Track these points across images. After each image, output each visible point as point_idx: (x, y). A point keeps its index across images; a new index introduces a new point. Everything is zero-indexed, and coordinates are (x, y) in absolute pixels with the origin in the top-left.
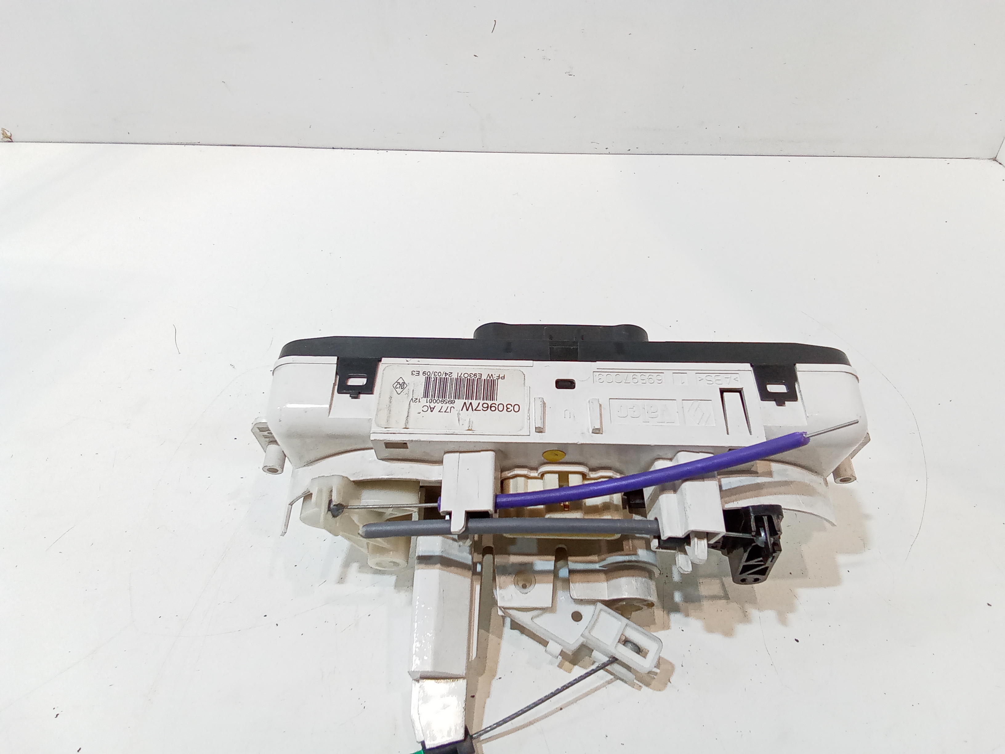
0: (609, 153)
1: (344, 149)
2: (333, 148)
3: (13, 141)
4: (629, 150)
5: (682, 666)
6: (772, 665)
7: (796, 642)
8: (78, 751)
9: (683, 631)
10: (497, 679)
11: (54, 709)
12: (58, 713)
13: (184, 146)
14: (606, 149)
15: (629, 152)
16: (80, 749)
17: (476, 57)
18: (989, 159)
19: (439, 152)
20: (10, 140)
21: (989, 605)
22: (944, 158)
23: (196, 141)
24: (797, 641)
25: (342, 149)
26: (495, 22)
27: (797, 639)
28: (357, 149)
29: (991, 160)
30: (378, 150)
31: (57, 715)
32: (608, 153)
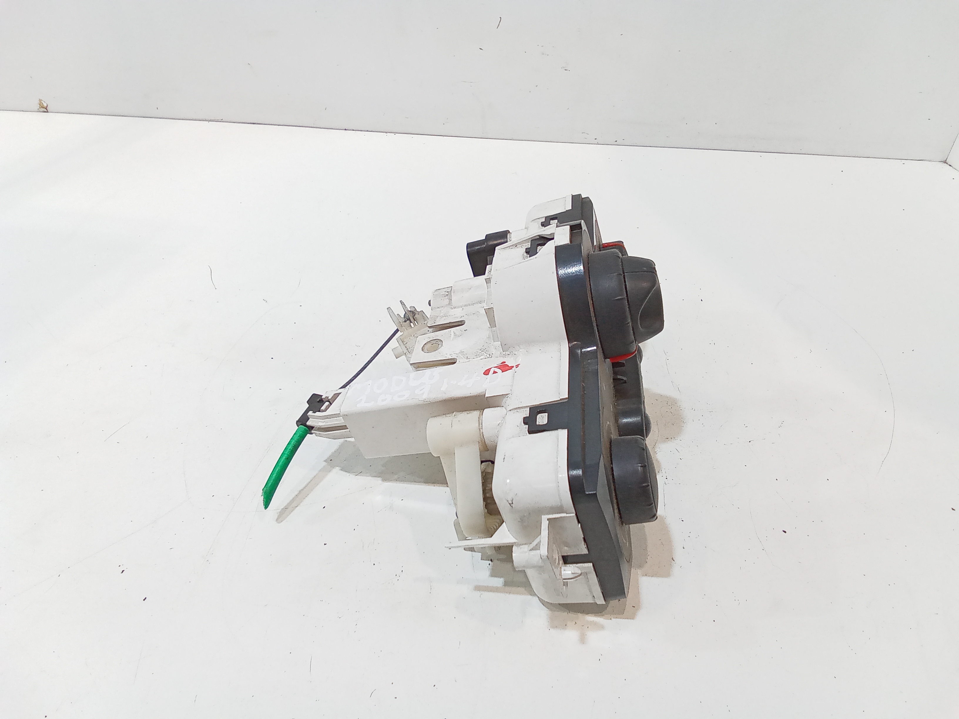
0: (598, 143)
1: (355, 130)
2: (345, 130)
3: (48, 111)
4: (616, 141)
5: (684, 548)
6: (763, 550)
8: (144, 600)
9: (683, 521)
11: (120, 566)
13: (208, 122)
14: (595, 139)
15: (616, 143)
16: (145, 598)
17: (482, 50)
18: (940, 162)
19: (442, 137)
20: (45, 109)
21: (953, 509)
22: (900, 159)
23: (219, 118)
24: (785, 532)
25: (353, 130)
26: (500, 19)
27: (784, 530)
28: (367, 131)
29: (942, 162)
30: (386, 133)
31: (123, 571)
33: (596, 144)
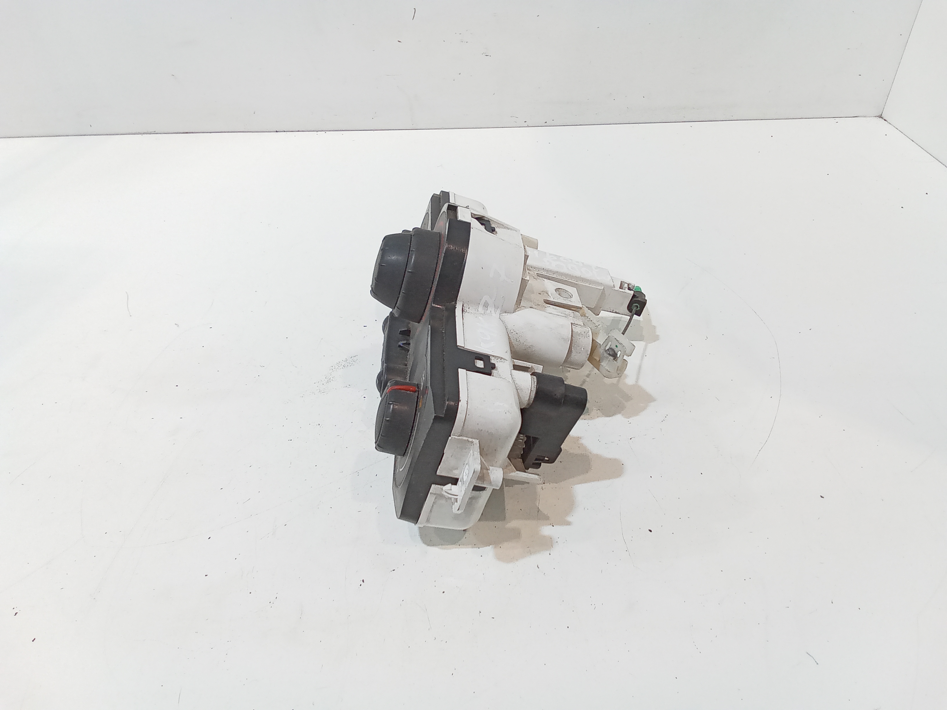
1: (286, 132)
2: (277, 132)
4: (546, 122)
5: (550, 554)
6: (627, 551)
7: (649, 532)
8: (33, 641)
10: (391, 571)
11: (14, 608)
12: (17, 612)
13: (141, 135)
14: (525, 122)
15: (546, 124)
16: (34, 639)
17: (400, 43)
18: (875, 117)
19: (373, 131)
21: (822, 497)
22: (834, 118)
23: (152, 130)
24: (651, 531)
25: (285, 131)
26: (414, 10)
27: (650, 529)
28: (298, 131)
29: (877, 117)
30: (317, 132)
32: (527, 126)
33: (527, 127)
